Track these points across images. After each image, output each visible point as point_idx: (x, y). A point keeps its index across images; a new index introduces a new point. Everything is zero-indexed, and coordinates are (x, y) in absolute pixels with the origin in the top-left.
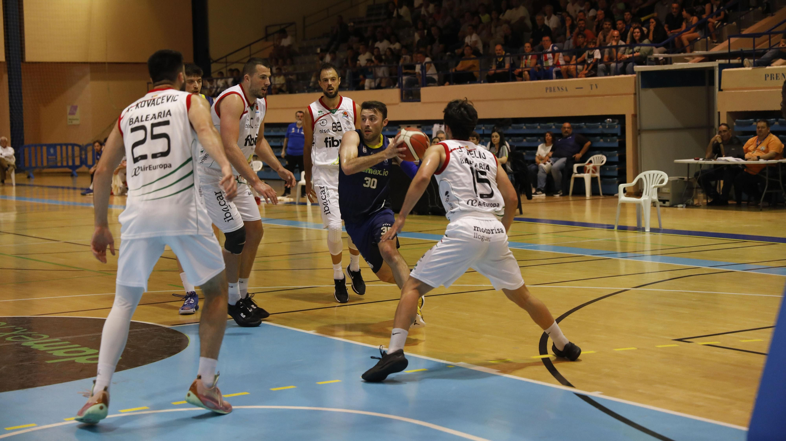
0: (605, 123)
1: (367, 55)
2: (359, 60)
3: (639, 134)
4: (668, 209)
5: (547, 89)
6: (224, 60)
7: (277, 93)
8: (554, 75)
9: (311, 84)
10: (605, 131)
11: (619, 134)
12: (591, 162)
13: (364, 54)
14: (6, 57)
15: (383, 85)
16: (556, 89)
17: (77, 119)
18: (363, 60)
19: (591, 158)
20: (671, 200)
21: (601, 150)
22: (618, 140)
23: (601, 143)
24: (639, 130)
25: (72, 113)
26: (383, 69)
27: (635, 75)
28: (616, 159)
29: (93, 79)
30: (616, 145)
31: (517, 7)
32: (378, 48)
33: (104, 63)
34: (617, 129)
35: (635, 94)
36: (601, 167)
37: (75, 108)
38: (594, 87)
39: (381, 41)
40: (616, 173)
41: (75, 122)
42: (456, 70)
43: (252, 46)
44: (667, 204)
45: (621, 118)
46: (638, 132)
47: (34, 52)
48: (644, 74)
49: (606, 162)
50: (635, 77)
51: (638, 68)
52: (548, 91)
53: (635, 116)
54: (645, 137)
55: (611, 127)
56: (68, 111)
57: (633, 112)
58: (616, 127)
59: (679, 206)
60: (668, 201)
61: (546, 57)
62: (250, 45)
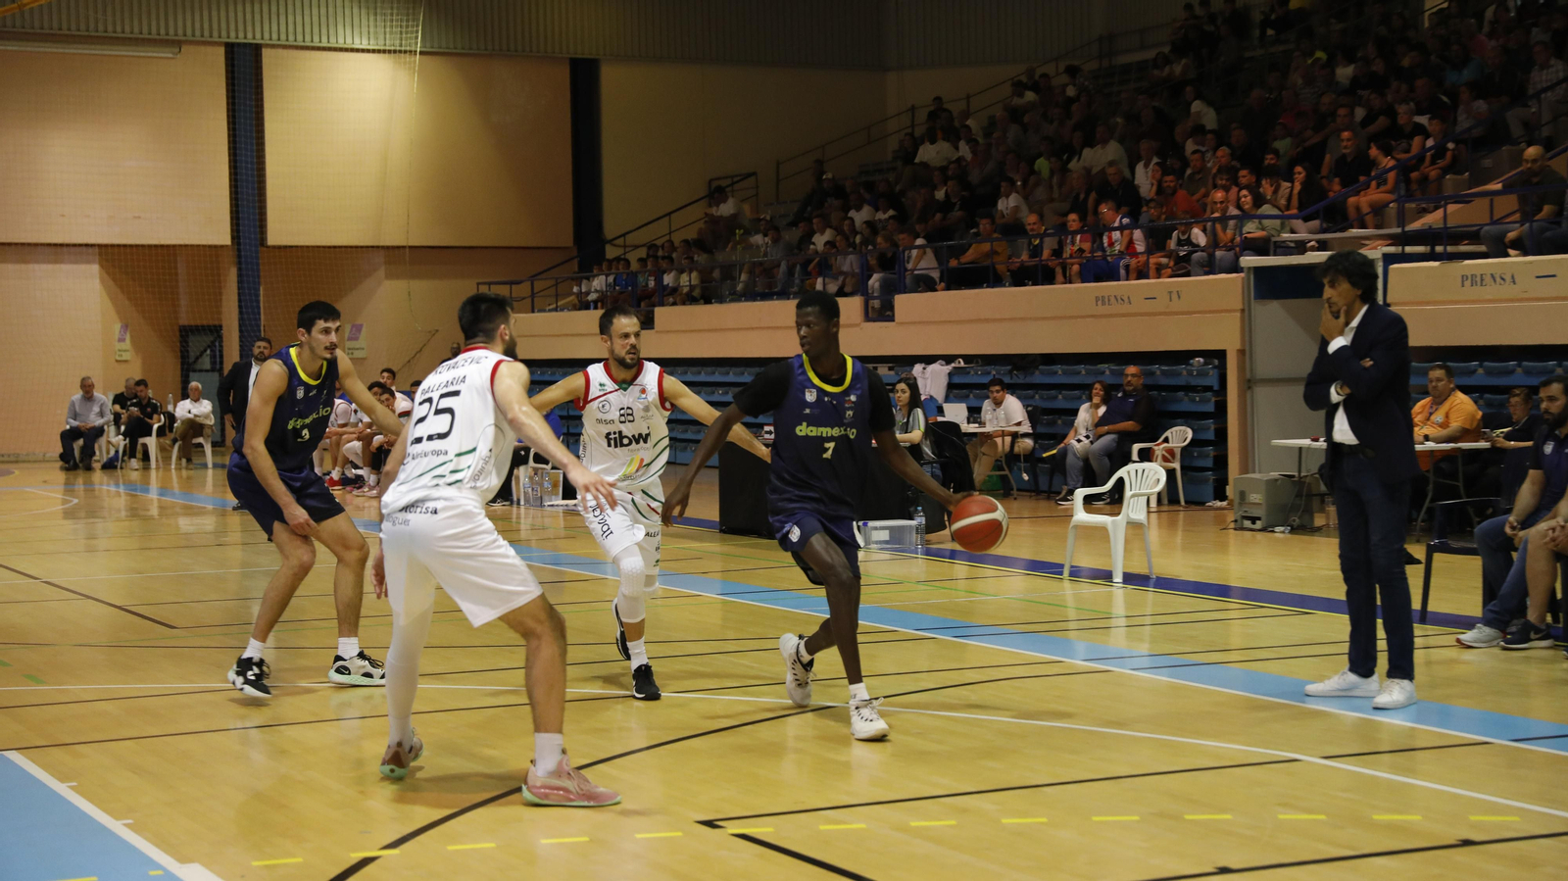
0: (1192, 365)
1: (828, 235)
2: (814, 244)
3: (1249, 388)
4: (1259, 536)
5: (1097, 299)
6: (620, 241)
7: (684, 303)
8: (1122, 272)
9: (740, 287)
10: (1194, 382)
11: (1216, 388)
12: (1166, 440)
13: (822, 233)
14: (233, 238)
15: (847, 289)
16: (1113, 299)
17: (361, 346)
18: (820, 241)
19: (1168, 433)
20: (1263, 518)
21: (1186, 418)
22: (1213, 399)
23: (1185, 404)
24: (1249, 381)
25: (354, 336)
26: (851, 257)
27: (1242, 275)
28: (1210, 435)
29: (390, 276)
30: (1210, 408)
31: (1105, 142)
32: (852, 219)
33: (404, 247)
34: (1212, 380)
35: (1243, 311)
36: (1184, 449)
37: (359, 328)
38: (1175, 296)
39: (859, 209)
40: (1209, 463)
41: (359, 352)
42: (960, 263)
43: (675, 216)
44: (1259, 525)
45: (1221, 355)
46: (1248, 384)
47: (280, 230)
48: (1259, 271)
49: (1192, 440)
50: (1243, 278)
51: (1249, 261)
52: (1099, 302)
53: (1241, 352)
54: (1261, 393)
55: (1202, 374)
57: (1238, 346)
58: (1211, 373)
59: (1277, 529)
60: (1259, 519)
61: (1110, 238)
62: (669, 214)
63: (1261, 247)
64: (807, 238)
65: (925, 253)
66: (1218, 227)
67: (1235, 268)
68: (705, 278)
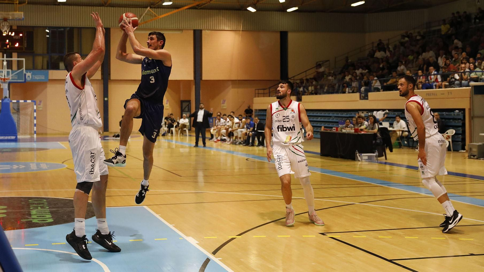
0: (455, 112)
1: (350, 76)
2: (345, 79)
3: (472, 119)
4: (476, 160)
5: (427, 94)
6: (293, 78)
7: (310, 94)
8: (434, 87)
9: (325, 91)
10: (455, 117)
11: (462, 119)
12: (447, 133)
13: (348, 76)
14: (194, 78)
15: (355, 91)
16: (431, 94)
17: (225, 106)
18: (347, 78)
19: (448, 131)
20: (477, 156)
21: (453, 127)
22: (461, 122)
23: (453, 123)
24: (472, 117)
25: (223, 103)
26: (355, 83)
27: (470, 88)
28: (461, 132)
29: (233, 88)
30: (460, 124)
31: (429, 51)
32: (356, 73)
33: (236, 80)
34: (461, 117)
35: (470, 98)
36: (453, 136)
37: (224, 101)
38: (450, 94)
39: (358, 69)
40: (460, 140)
41: (224, 107)
42: (387, 84)
43: (307, 72)
44: (476, 157)
45: (464, 110)
46: (472, 118)
47: (205, 77)
48: (475, 87)
49: (455, 133)
50: (470, 89)
51: (472, 83)
52: (428, 95)
53: (470, 109)
54: (476, 121)
55: (458, 115)
56: (222, 102)
57: (469, 107)
58: (461, 115)
59: (481, 159)
60: (476, 156)
61: (431, 77)
62: (306, 71)
63: (476, 80)
64: (344, 78)
65: (377, 82)
66: (463, 74)
67: (468, 86)
68: (316, 88)
